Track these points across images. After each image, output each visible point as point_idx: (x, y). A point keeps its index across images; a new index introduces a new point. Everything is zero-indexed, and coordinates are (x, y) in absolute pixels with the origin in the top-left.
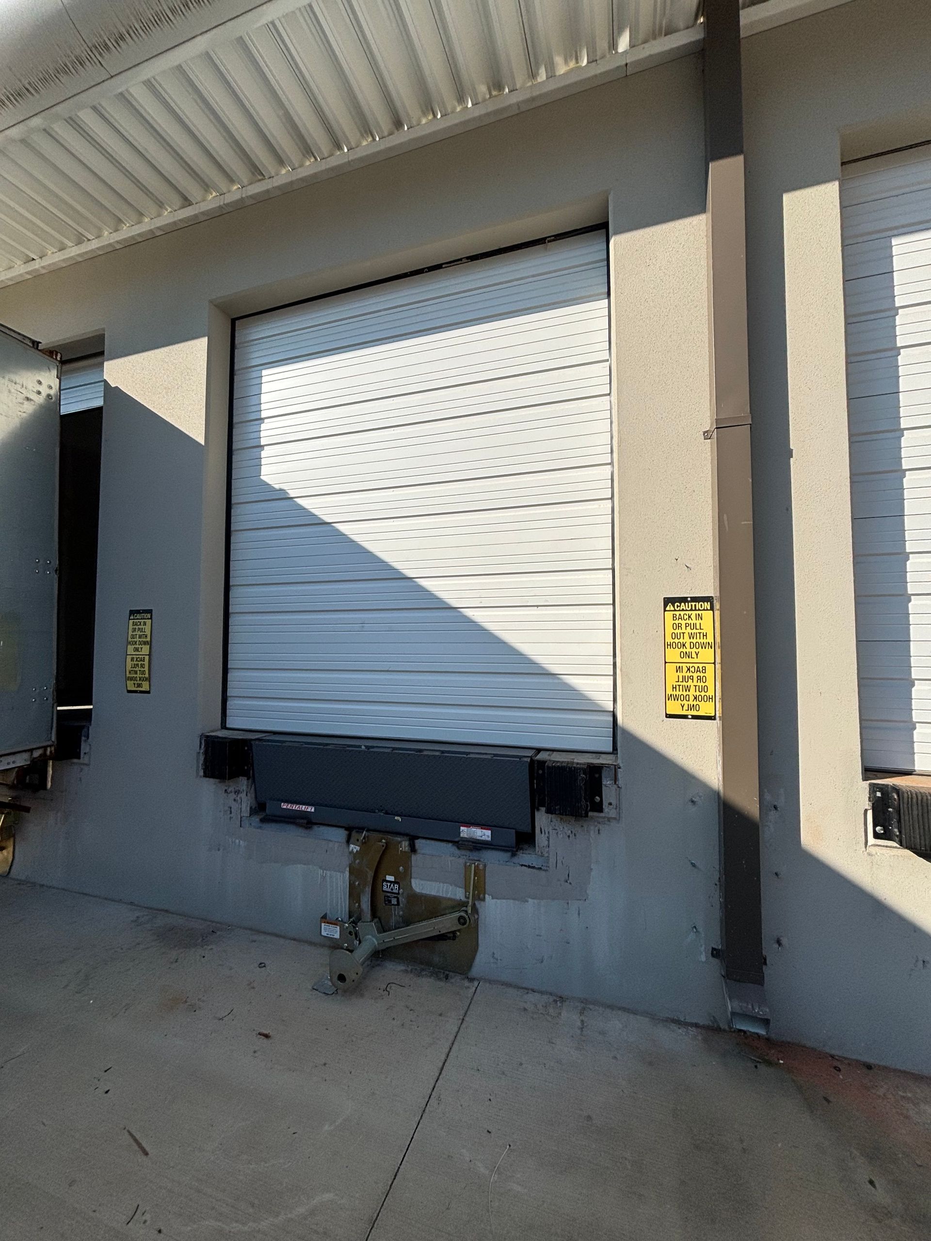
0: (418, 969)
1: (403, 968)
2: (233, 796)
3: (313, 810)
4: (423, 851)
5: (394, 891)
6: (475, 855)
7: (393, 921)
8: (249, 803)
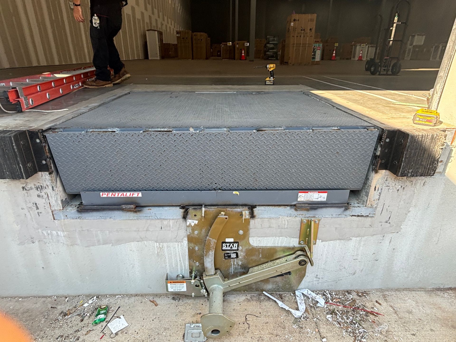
0: (255, 295)
1: (244, 298)
2: (35, 192)
3: (140, 195)
4: (261, 216)
5: (233, 249)
6: (312, 213)
7: (232, 270)
8: (59, 197)
